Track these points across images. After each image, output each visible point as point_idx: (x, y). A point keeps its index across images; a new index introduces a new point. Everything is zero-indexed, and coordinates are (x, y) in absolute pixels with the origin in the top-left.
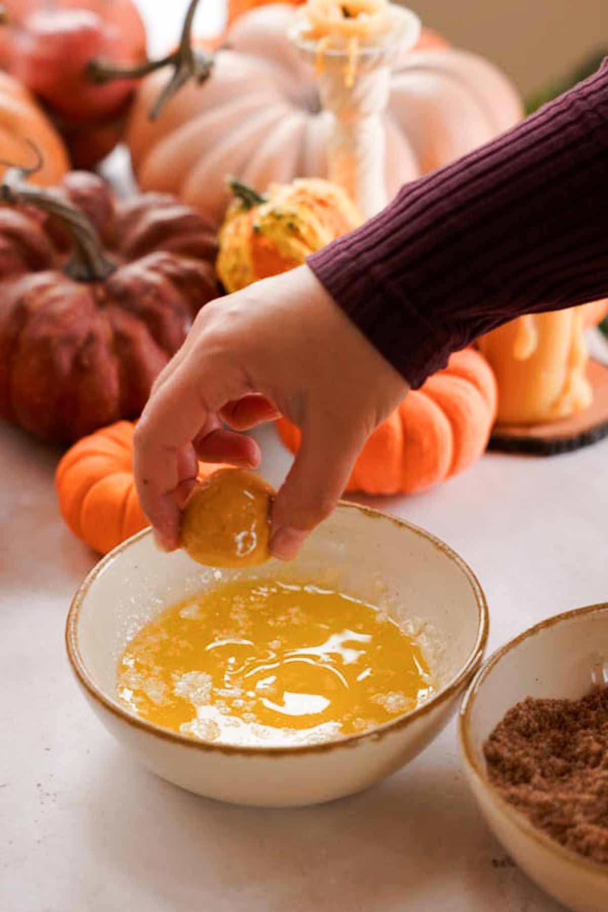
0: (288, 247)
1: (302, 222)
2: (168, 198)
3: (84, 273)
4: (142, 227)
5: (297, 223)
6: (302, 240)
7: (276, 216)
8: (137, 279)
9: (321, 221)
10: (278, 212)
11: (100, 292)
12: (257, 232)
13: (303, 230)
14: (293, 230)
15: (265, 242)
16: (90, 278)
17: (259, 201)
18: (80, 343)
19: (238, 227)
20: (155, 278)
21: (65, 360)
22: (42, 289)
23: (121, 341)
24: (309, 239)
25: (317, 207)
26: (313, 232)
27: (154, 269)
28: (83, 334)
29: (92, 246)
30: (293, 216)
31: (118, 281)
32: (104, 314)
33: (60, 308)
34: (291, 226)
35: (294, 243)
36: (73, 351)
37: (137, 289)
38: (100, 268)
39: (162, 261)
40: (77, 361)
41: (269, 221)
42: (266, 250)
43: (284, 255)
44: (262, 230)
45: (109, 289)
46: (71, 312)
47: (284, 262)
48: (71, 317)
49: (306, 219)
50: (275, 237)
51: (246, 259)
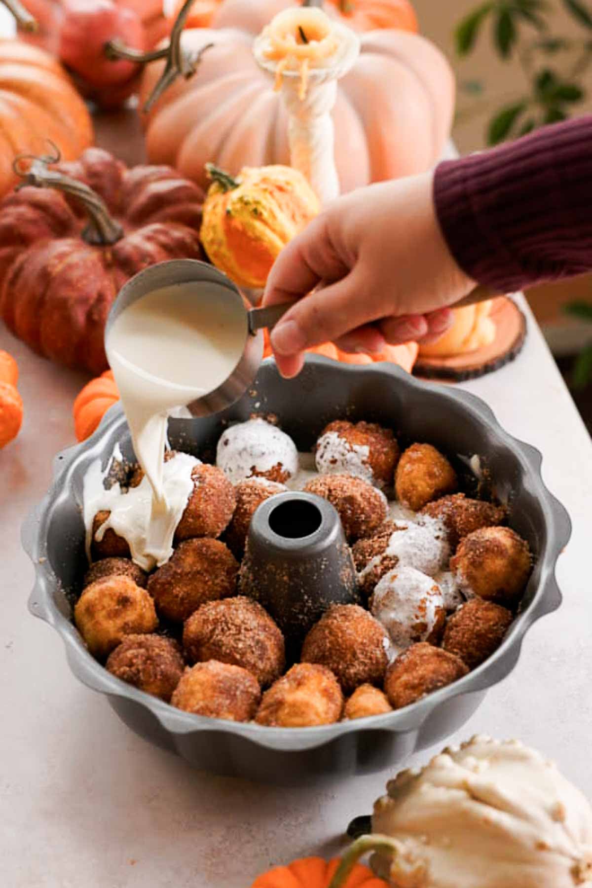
0: (254, 228)
1: (264, 207)
3: (96, 237)
4: (142, 199)
5: (260, 209)
6: (264, 222)
7: (244, 203)
8: (136, 248)
9: (280, 206)
10: (246, 199)
11: (109, 256)
12: (228, 215)
13: (266, 215)
14: (257, 214)
15: (237, 223)
16: (101, 243)
17: (234, 186)
18: (92, 301)
19: (215, 206)
20: (150, 247)
21: (80, 316)
24: (270, 221)
25: (277, 194)
26: (274, 217)
27: (149, 238)
28: (94, 295)
29: (103, 215)
30: (257, 203)
31: (122, 248)
32: (111, 276)
33: (75, 274)
34: (255, 211)
35: (258, 224)
36: (86, 308)
37: (136, 257)
38: (110, 235)
39: (157, 231)
40: (89, 316)
41: (238, 206)
42: (237, 230)
43: (250, 234)
44: (233, 213)
45: (115, 254)
46: (85, 277)
47: (250, 240)
48: (85, 282)
49: (268, 204)
50: (243, 219)
51: (221, 235)
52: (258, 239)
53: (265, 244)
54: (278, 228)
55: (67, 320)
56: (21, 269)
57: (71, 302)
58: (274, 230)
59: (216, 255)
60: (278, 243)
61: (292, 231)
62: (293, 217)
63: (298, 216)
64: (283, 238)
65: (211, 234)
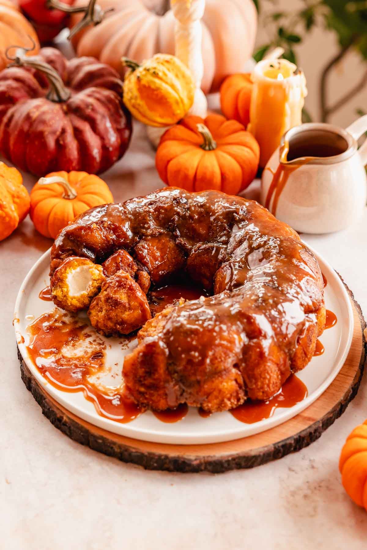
0: (154, 83)
1: (160, 70)
2: (92, 59)
3: (56, 98)
4: (81, 75)
5: (157, 71)
6: (160, 79)
7: (148, 70)
8: (83, 101)
9: (168, 70)
10: (148, 68)
11: (65, 107)
12: (139, 79)
13: (160, 74)
14: (155, 74)
15: (144, 82)
16: (60, 101)
17: (138, 66)
18: (58, 133)
19: (130, 81)
20: (91, 100)
21: (51, 142)
22: (37, 107)
23: (78, 133)
24: (164, 78)
25: (166, 64)
26: (165, 75)
27: (89, 96)
28: (60, 130)
29: (59, 84)
30: (155, 68)
31: (73, 102)
32: (68, 118)
33: (47, 117)
34: (154, 73)
35: (157, 81)
36: (55, 137)
37: (83, 106)
38: (64, 96)
39: (94, 92)
40: (57, 141)
41: (144, 73)
42: (144, 86)
43: (153, 86)
44: (141, 77)
45: (69, 106)
46: (53, 118)
47: (153, 90)
48: (53, 121)
49: (161, 69)
50: (147, 79)
51: (136, 93)
52: (158, 89)
53: (163, 91)
54: (169, 81)
55: (44, 144)
56: (12, 116)
57: (46, 133)
58: (166, 83)
59: (134, 106)
60: (170, 90)
61: (178, 84)
62: (177, 76)
63: (180, 76)
64: (173, 86)
65: (130, 95)
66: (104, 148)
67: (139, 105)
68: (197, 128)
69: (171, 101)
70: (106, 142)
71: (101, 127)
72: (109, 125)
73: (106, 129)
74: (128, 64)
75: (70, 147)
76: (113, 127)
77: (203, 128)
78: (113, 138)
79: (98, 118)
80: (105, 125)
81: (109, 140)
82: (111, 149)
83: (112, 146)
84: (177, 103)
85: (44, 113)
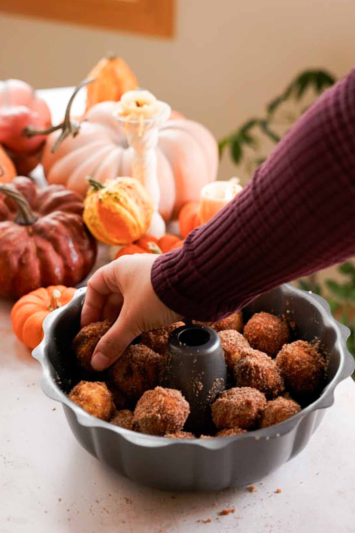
0: (115, 207)
1: (121, 196)
2: (61, 187)
3: (23, 221)
4: (49, 200)
5: (118, 197)
6: (121, 204)
7: (109, 194)
8: (47, 223)
9: (130, 196)
10: (110, 192)
11: (31, 230)
12: (100, 201)
13: (122, 200)
14: (117, 200)
15: (105, 205)
16: (26, 224)
17: (102, 187)
18: (22, 253)
19: (92, 199)
20: (55, 223)
21: (14, 261)
22: (4, 229)
23: (40, 251)
24: (124, 203)
25: (128, 190)
26: (126, 201)
27: (54, 219)
28: (23, 249)
29: (26, 209)
30: (117, 193)
31: (38, 225)
32: (32, 239)
33: (12, 238)
34: (116, 198)
35: (118, 206)
36: (18, 257)
37: (47, 228)
38: (30, 219)
39: (58, 215)
40: (20, 261)
41: (106, 196)
42: (105, 209)
43: (113, 211)
44: (103, 200)
45: (34, 228)
46: (17, 239)
47: (113, 214)
48: (17, 242)
49: (123, 195)
50: (109, 203)
51: (96, 213)
52: (117, 214)
53: (122, 216)
54: (129, 207)
55: (8, 264)
57: (10, 253)
58: (126, 209)
59: (93, 225)
60: (129, 216)
61: (137, 209)
62: (137, 202)
63: (139, 202)
64: (132, 213)
65: (90, 214)
66: (67, 267)
67: (98, 225)
68: (148, 246)
69: (129, 225)
70: (68, 261)
71: (63, 247)
72: (71, 245)
73: (69, 250)
74: (92, 183)
75: (32, 265)
76: (75, 248)
77: (153, 246)
78: (75, 258)
79: (61, 239)
80: (67, 245)
81: (71, 260)
82: (73, 268)
83: (74, 265)
84: (134, 227)
85: (10, 234)
